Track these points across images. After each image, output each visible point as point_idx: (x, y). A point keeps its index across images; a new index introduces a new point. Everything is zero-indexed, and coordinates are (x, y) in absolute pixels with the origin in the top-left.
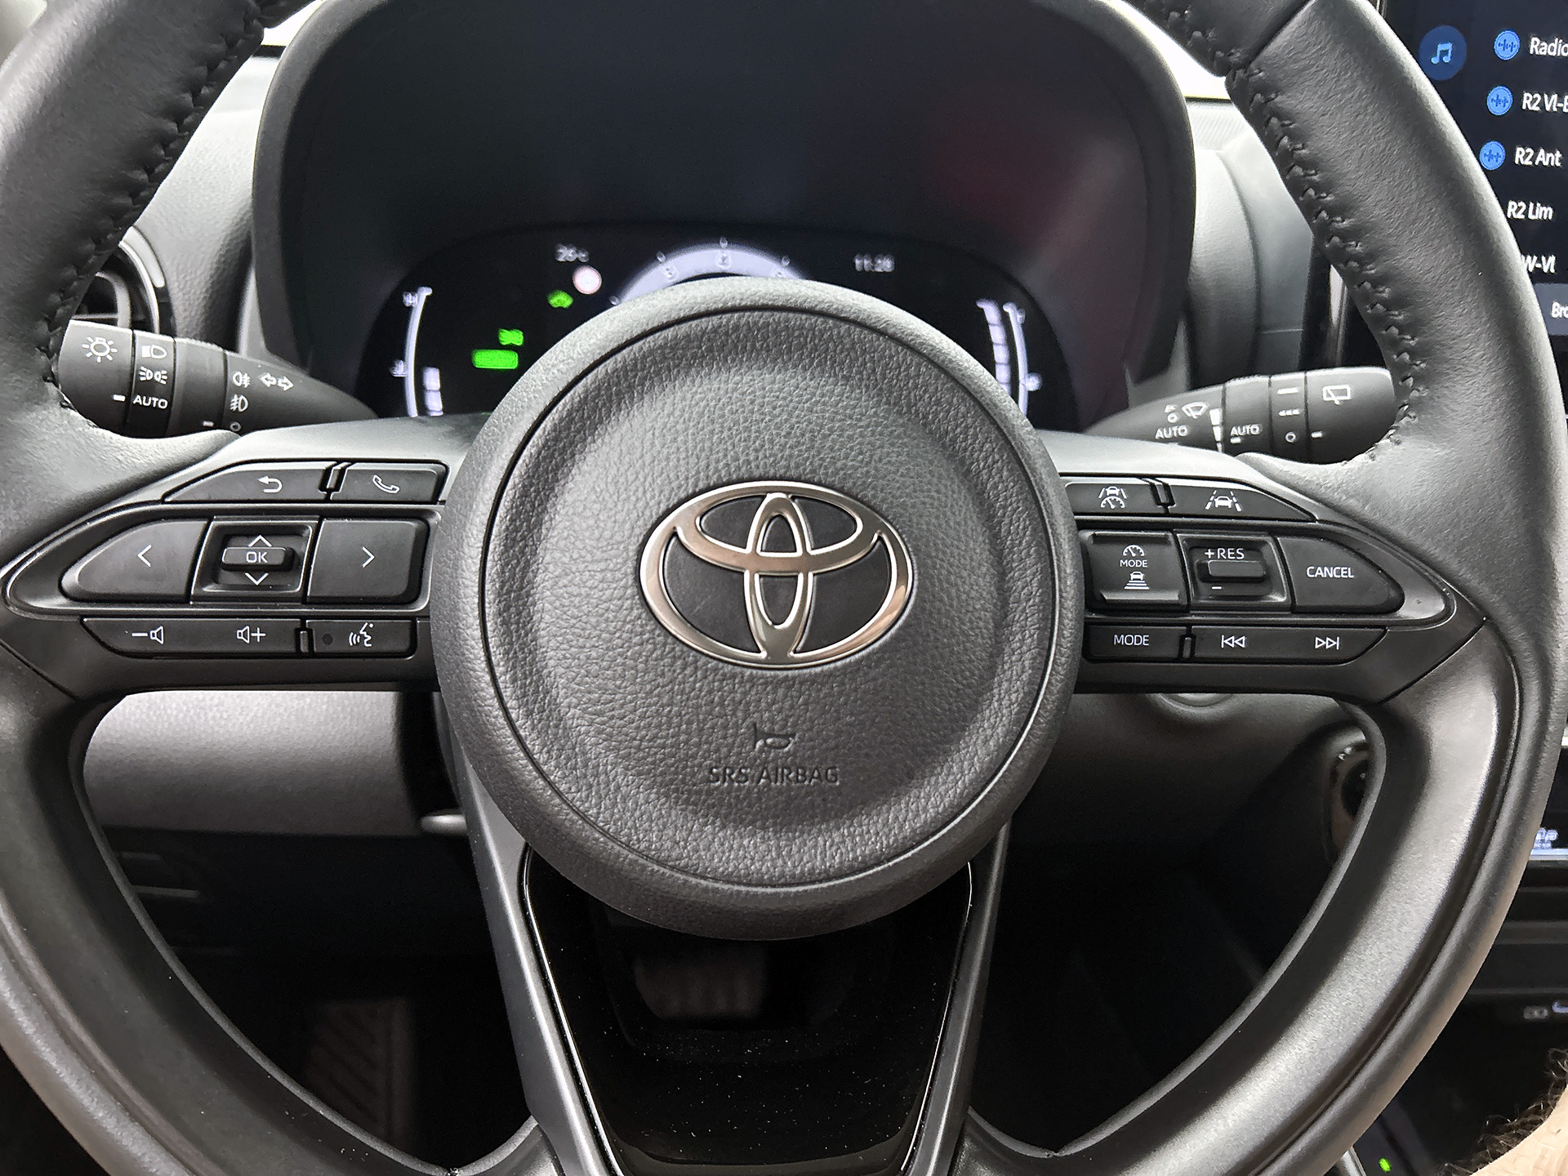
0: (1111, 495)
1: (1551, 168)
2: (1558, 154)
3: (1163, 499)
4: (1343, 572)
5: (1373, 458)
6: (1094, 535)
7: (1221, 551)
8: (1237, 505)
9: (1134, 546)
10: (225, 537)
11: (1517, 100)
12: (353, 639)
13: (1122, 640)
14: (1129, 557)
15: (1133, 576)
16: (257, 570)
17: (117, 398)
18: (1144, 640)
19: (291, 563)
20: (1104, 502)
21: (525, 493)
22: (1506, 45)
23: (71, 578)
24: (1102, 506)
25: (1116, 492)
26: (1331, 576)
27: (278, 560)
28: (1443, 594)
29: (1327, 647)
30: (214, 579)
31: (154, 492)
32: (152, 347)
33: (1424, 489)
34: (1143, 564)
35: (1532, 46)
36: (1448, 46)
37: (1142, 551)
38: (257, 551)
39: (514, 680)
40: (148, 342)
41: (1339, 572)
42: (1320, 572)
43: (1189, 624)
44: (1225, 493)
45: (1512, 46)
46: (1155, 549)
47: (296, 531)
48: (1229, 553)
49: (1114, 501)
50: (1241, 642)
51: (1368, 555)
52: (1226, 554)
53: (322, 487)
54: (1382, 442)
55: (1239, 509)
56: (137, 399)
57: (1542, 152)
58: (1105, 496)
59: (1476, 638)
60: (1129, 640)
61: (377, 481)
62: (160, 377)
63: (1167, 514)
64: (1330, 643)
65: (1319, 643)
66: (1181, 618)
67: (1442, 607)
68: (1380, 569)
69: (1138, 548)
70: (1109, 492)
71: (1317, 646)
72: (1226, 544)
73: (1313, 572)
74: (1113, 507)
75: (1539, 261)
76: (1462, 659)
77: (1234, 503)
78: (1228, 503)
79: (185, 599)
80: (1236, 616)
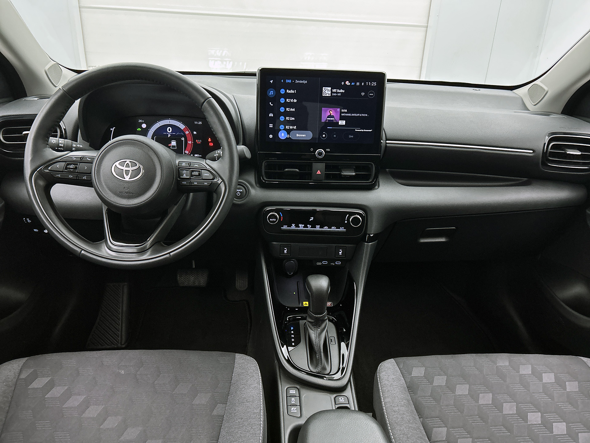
1: (293, 111)
2: (294, 109)
3: (189, 165)
4: (209, 175)
6: (180, 169)
7: (195, 172)
8: (198, 166)
10: (68, 164)
11: (286, 100)
12: (84, 178)
13: (183, 183)
15: (184, 175)
16: (72, 168)
17: (56, 148)
18: (186, 183)
19: (76, 168)
20: (182, 165)
21: (100, 160)
22: (282, 91)
23: (49, 168)
25: (184, 164)
27: (74, 167)
30: (67, 169)
31: (59, 159)
32: (61, 141)
34: (186, 173)
35: (287, 91)
36: (272, 92)
37: (185, 171)
38: (72, 166)
39: (98, 181)
40: (61, 140)
43: (191, 181)
44: (197, 164)
45: (284, 91)
46: (188, 171)
47: (77, 164)
50: (196, 183)
53: (80, 159)
56: (59, 149)
57: (291, 109)
61: (88, 159)
62: (62, 145)
63: (190, 167)
65: (205, 184)
67: (218, 179)
68: (213, 175)
75: (293, 127)
79: (63, 172)
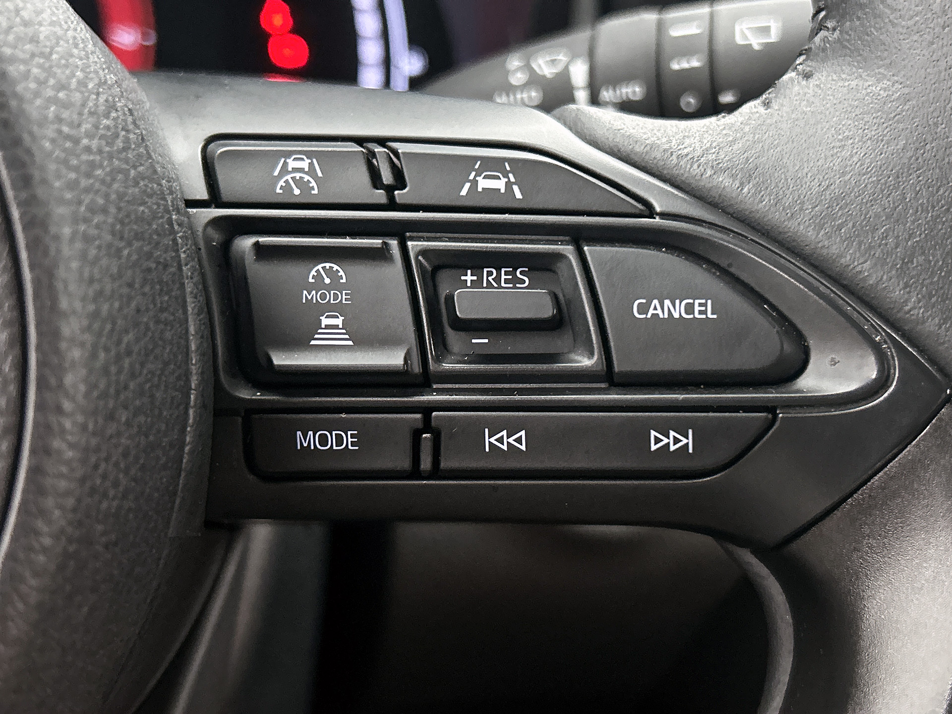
0: (295, 170)
3: (387, 177)
4: (697, 308)
5: (767, 104)
6: (257, 244)
7: (490, 274)
8: (516, 188)
9: (328, 265)
13: (309, 440)
14: (319, 283)
15: (325, 321)
18: (349, 439)
20: (282, 183)
24: (278, 191)
25: (305, 164)
26: (676, 315)
28: (876, 348)
29: (673, 448)
33: (845, 153)
34: (343, 297)
37: (342, 273)
41: (690, 309)
42: (656, 309)
43: (427, 410)
44: (493, 166)
46: (366, 272)
48: (503, 277)
49: (299, 183)
50: (519, 440)
51: (744, 276)
52: (498, 279)
54: (785, 77)
55: (519, 195)
58: (284, 171)
59: (936, 428)
60: (323, 440)
63: (392, 205)
64: (676, 441)
65: (656, 441)
66: (416, 398)
67: (873, 373)
68: (766, 301)
69: (336, 267)
70: (292, 164)
71: (654, 447)
72: (498, 260)
73: (643, 309)
74: (297, 192)
76: (913, 467)
77: (509, 185)
78: (500, 184)
80: (511, 392)
